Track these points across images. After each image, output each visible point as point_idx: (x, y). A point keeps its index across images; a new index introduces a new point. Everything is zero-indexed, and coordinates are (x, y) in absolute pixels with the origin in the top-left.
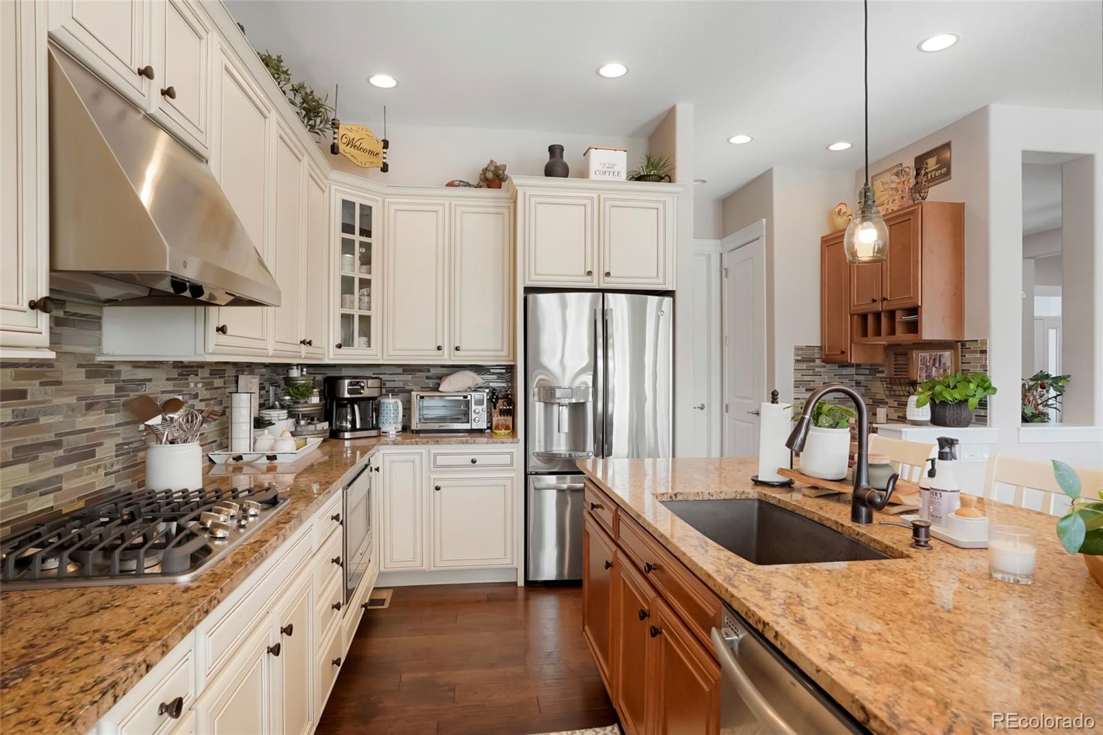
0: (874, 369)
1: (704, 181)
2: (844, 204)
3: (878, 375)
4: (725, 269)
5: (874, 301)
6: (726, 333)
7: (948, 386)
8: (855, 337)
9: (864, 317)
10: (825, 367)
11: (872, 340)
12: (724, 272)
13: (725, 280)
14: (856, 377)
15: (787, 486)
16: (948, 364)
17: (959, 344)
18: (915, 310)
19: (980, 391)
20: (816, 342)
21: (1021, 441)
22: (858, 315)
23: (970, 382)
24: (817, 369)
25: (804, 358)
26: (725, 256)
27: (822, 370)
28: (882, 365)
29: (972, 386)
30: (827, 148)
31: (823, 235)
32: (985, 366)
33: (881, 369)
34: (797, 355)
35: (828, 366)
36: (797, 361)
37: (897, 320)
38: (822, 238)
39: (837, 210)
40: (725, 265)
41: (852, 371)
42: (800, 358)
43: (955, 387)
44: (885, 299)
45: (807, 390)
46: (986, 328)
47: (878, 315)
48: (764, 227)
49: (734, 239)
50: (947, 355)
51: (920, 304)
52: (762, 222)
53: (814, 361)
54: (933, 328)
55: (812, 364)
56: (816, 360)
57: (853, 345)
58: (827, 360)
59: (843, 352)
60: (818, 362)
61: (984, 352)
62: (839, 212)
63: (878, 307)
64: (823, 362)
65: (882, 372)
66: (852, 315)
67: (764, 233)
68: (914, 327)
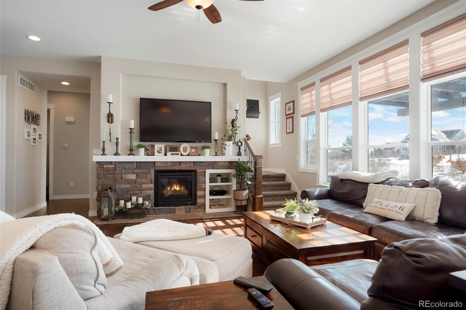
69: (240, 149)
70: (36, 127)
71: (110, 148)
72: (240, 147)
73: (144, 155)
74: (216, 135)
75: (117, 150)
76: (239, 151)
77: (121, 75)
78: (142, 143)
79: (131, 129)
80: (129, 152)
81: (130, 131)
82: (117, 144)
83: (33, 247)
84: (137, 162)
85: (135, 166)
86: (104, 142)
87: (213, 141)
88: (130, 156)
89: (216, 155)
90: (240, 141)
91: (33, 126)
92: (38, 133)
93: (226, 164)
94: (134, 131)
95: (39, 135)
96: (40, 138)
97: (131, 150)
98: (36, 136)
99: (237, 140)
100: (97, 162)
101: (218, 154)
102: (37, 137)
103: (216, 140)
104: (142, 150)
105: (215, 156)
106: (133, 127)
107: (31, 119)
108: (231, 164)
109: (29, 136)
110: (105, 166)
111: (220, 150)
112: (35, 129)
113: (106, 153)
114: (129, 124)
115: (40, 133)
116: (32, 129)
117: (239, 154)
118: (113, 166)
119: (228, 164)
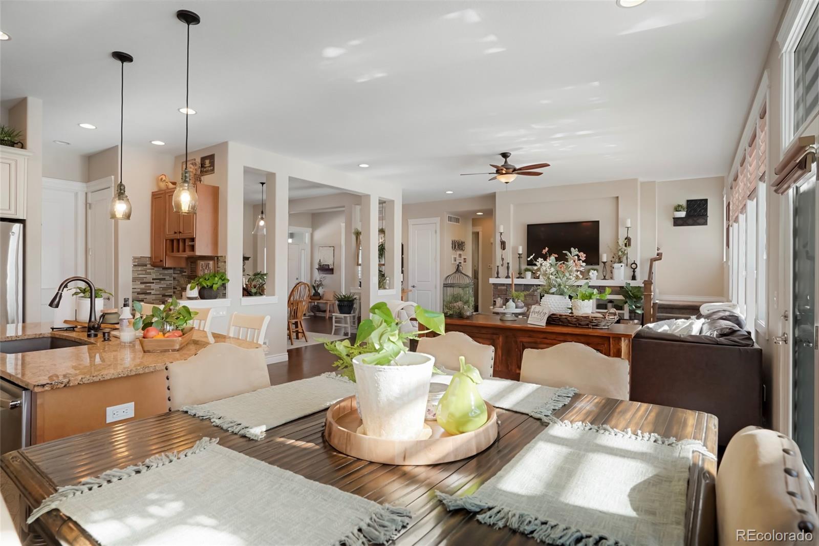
0: (182, 271)
1: (68, 144)
2: (165, 175)
3: (184, 274)
4: (89, 203)
5: (175, 233)
6: (89, 246)
7: (205, 279)
8: (168, 252)
9: (172, 241)
10: (154, 269)
11: (176, 254)
12: (88, 205)
13: (89, 211)
14: (174, 275)
15: (73, 329)
16: (212, 268)
17: (216, 258)
18: (193, 240)
19: (220, 281)
20: (148, 254)
21: (242, 305)
22: (170, 240)
23: (216, 277)
24: (148, 271)
25: (139, 263)
26: (89, 195)
27: (152, 271)
28: (185, 268)
29: (216, 279)
30: (151, 142)
31: (154, 191)
32: (225, 269)
33: (185, 270)
34: (134, 262)
35: (156, 269)
36: (135, 265)
37: (186, 244)
38: (153, 193)
39: (160, 178)
40: (89, 201)
41: (171, 271)
42: (136, 264)
43: (208, 279)
44: (180, 232)
45: (141, 283)
46: (226, 250)
47: (178, 240)
48: (113, 181)
49: (95, 185)
50: (211, 263)
51: (195, 237)
52: (112, 179)
53: (146, 266)
54: (202, 249)
55: (145, 267)
56: (148, 265)
57: (167, 257)
58: (154, 265)
59: (161, 261)
60: (149, 266)
61: (225, 262)
62: (162, 179)
63: (178, 236)
64: (152, 266)
65: (185, 272)
66: (166, 240)
67: (113, 185)
68: (193, 248)
69: (634, 272)
70: (461, 252)
71: (502, 271)
72: (634, 269)
73: (531, 278)
74: (604, 257)
75: (508, 273)
76: (634, 274)
77: (512, 206)
78: (529, 267)
79: (519, 254)
80: (518, 276)
81: (518, 256)
82: (508, 268)
83: (402, 309)
84: (524, 285)
85: (523, 288)
86: (498, 266)
87: (600, 263)
88: (520, 279)
89: (605, 278)
90: (634, 263)
91: (459, 252)
92: (463, 257)
93: (617, 289)
94: (522, 256)
95: (465, 259)
96: (465, 262)
97: (520, 273)
98: (461, 260)
99: (630, 261)
100: (493, 284)
101: (606, 277)
102: (462, 262)
103: (604, 263)
104: (529, 274)
105: (603, 279)
106: (521, 252)
107: (457, 247)
108: (621, 290)
109: (455, 261)
110: (499, 288)
111: (608, 274)
112: (460, 255)
113: (499, 276)
114: (517, 249)
115: (465, 257)
116: (458, 255)
117: (634, 278)
118: (505, 287)
119: (619, 289)
